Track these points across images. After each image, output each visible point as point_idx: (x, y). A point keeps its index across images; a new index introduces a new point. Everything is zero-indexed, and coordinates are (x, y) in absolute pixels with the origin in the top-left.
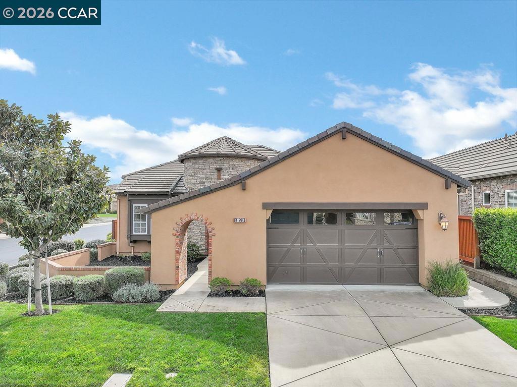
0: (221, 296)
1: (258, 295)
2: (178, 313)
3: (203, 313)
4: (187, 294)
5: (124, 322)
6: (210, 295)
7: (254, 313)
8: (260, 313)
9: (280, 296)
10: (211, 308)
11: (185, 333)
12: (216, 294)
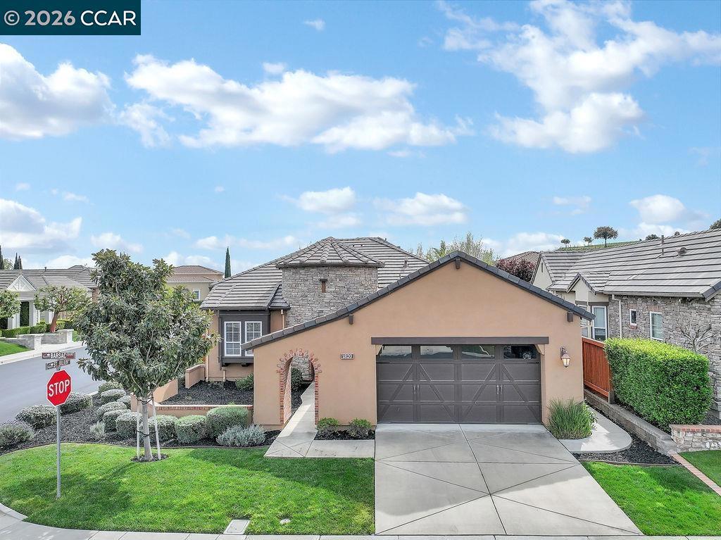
0: (330, 438)
1: (367, 438)
2: (286, 459)
3: (311, 459)
4: (293, 436)
5: (235, 469)
6: (318, 438)
7: (362, 459)
8: (368, 459)
9: (392, 438)
10: (318, 452)
11: (294, 480)
12: (323, 437)
